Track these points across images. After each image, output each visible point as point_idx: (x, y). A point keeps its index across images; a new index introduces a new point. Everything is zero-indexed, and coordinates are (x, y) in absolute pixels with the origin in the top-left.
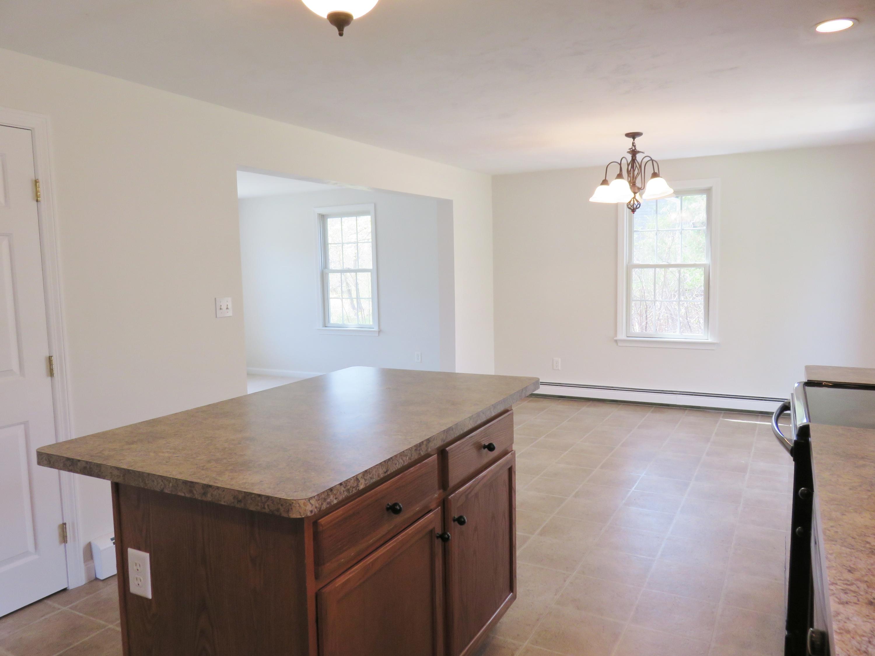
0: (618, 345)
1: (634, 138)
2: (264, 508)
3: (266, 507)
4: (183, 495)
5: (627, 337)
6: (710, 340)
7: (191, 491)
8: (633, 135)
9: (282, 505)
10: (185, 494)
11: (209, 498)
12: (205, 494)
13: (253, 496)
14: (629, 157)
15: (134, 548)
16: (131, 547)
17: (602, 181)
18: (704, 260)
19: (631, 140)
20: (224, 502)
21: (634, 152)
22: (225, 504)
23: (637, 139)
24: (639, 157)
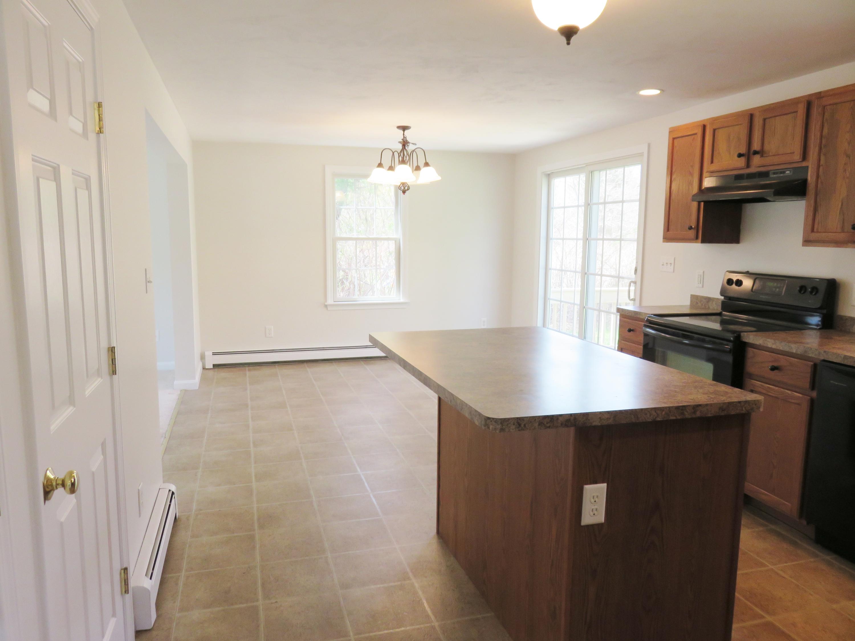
0: (327, 309)
1: (404, 131)
2: (742, 410)
3: (744, 409)
4: (674, 418)
5: (334, 302)
6: (402, 300)
7: (683, 414)
8: (404, 128)
9: (756, 405)
10: (676, 417)
11: (698, 414)
12: (694, 412)
13: (735, 403)
14: (400, 147)
15: (591, 483)
16: (587, 484)
17: (378, 164)
18: (398, 235)
19: (401, 132)
20: (711, 414)
21: (405, 143)
22: (712, 415)
23: (406, 132)
24: (410, 148)
